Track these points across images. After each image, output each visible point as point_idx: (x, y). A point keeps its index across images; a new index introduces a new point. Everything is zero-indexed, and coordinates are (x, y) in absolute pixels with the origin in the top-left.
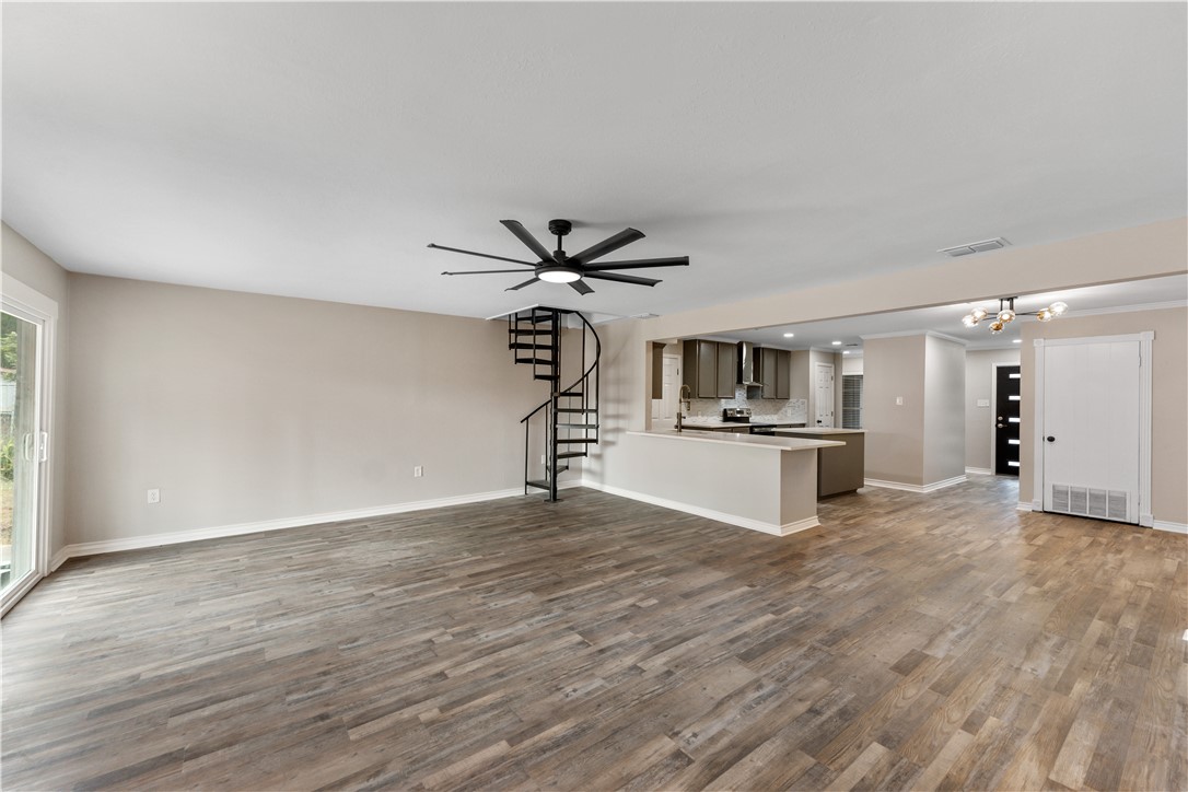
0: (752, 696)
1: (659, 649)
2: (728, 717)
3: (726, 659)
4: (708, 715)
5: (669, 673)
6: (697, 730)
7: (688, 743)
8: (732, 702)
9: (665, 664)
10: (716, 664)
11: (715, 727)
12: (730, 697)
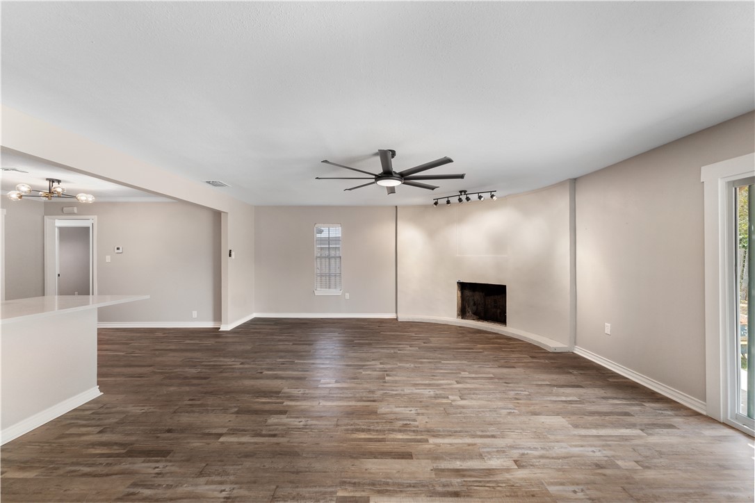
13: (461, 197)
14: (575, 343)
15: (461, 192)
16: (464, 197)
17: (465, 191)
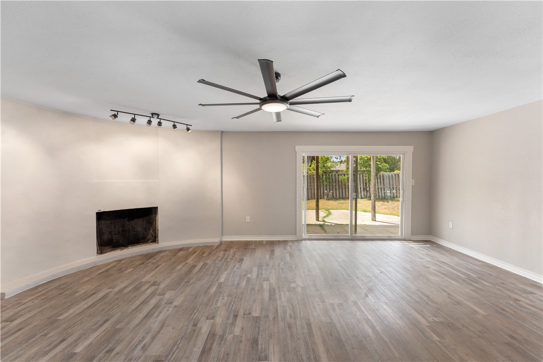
0: (148, 339)
1: (212, 335)
2: (157, 323)
3: (169, 354)
4: (166, 319)
5: (195, 325)
6: (168, 312)
7: (169, 307)
8: (157, 330)
9: (201, 328)
10: (174, 346)
11: (161, 317)
12: (159, 332)
13: (152, 119)
14: (222, 235)
15: (153, 114)
16: (155, 121)
17: (158, 115)
